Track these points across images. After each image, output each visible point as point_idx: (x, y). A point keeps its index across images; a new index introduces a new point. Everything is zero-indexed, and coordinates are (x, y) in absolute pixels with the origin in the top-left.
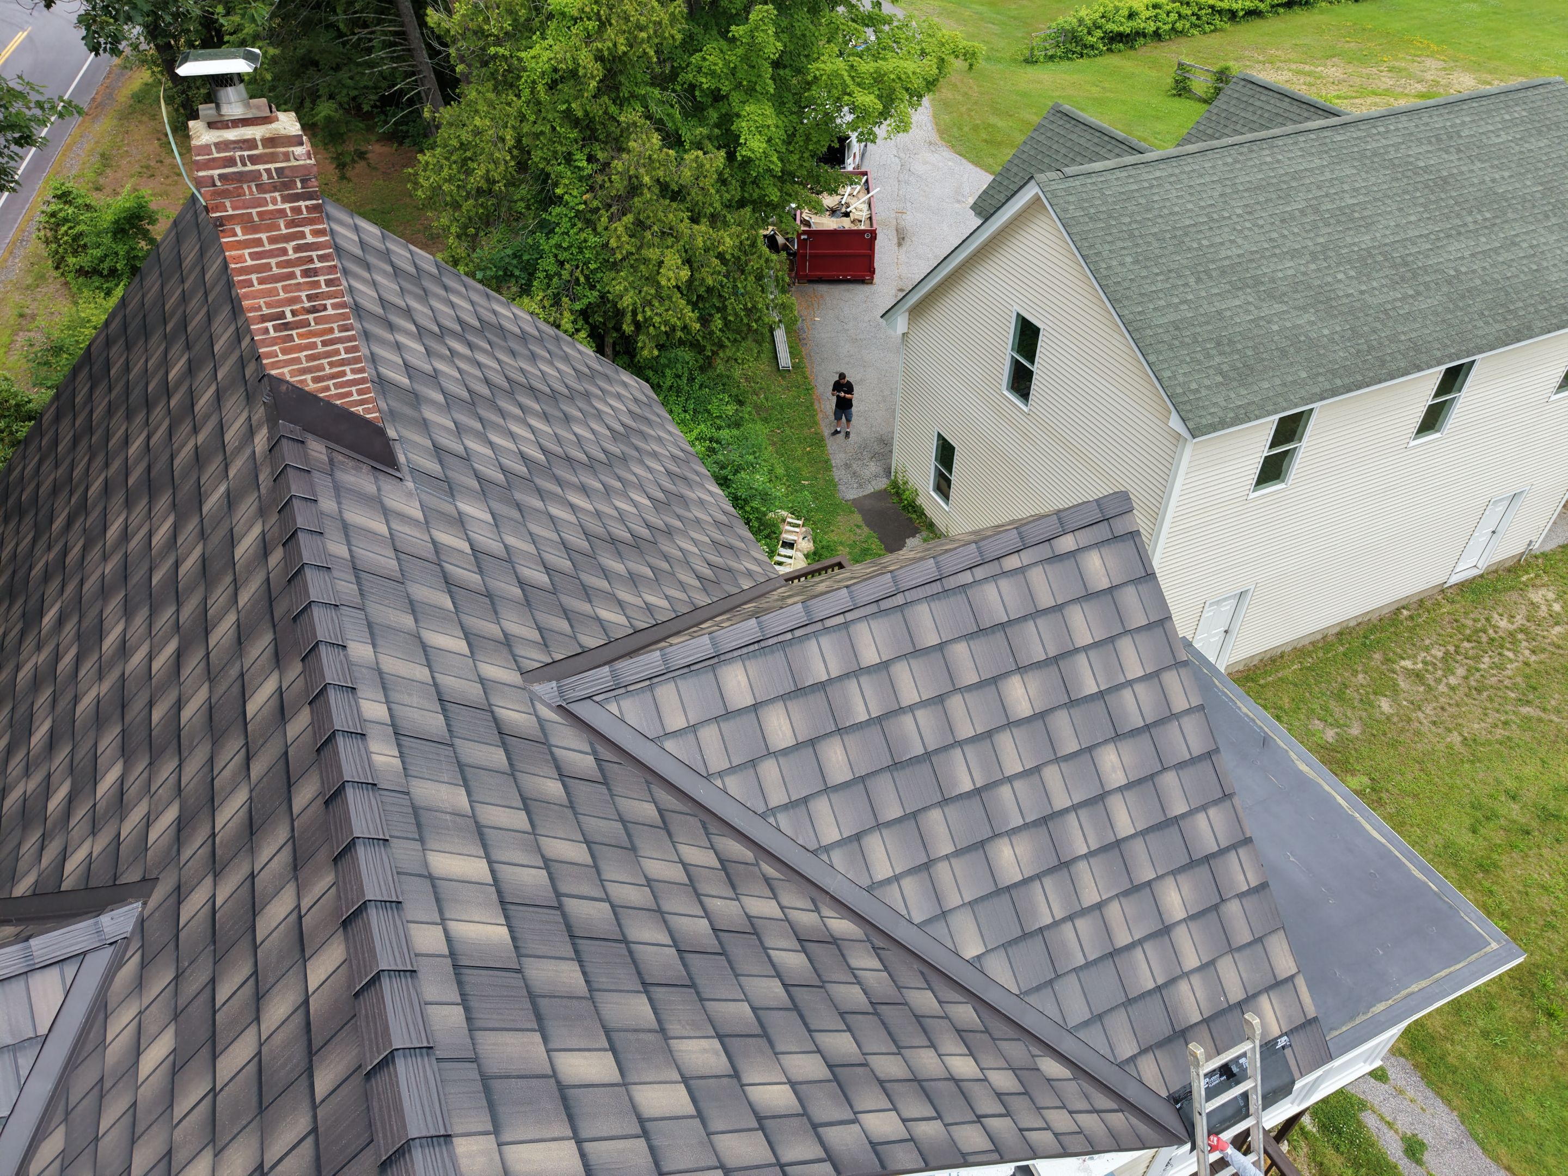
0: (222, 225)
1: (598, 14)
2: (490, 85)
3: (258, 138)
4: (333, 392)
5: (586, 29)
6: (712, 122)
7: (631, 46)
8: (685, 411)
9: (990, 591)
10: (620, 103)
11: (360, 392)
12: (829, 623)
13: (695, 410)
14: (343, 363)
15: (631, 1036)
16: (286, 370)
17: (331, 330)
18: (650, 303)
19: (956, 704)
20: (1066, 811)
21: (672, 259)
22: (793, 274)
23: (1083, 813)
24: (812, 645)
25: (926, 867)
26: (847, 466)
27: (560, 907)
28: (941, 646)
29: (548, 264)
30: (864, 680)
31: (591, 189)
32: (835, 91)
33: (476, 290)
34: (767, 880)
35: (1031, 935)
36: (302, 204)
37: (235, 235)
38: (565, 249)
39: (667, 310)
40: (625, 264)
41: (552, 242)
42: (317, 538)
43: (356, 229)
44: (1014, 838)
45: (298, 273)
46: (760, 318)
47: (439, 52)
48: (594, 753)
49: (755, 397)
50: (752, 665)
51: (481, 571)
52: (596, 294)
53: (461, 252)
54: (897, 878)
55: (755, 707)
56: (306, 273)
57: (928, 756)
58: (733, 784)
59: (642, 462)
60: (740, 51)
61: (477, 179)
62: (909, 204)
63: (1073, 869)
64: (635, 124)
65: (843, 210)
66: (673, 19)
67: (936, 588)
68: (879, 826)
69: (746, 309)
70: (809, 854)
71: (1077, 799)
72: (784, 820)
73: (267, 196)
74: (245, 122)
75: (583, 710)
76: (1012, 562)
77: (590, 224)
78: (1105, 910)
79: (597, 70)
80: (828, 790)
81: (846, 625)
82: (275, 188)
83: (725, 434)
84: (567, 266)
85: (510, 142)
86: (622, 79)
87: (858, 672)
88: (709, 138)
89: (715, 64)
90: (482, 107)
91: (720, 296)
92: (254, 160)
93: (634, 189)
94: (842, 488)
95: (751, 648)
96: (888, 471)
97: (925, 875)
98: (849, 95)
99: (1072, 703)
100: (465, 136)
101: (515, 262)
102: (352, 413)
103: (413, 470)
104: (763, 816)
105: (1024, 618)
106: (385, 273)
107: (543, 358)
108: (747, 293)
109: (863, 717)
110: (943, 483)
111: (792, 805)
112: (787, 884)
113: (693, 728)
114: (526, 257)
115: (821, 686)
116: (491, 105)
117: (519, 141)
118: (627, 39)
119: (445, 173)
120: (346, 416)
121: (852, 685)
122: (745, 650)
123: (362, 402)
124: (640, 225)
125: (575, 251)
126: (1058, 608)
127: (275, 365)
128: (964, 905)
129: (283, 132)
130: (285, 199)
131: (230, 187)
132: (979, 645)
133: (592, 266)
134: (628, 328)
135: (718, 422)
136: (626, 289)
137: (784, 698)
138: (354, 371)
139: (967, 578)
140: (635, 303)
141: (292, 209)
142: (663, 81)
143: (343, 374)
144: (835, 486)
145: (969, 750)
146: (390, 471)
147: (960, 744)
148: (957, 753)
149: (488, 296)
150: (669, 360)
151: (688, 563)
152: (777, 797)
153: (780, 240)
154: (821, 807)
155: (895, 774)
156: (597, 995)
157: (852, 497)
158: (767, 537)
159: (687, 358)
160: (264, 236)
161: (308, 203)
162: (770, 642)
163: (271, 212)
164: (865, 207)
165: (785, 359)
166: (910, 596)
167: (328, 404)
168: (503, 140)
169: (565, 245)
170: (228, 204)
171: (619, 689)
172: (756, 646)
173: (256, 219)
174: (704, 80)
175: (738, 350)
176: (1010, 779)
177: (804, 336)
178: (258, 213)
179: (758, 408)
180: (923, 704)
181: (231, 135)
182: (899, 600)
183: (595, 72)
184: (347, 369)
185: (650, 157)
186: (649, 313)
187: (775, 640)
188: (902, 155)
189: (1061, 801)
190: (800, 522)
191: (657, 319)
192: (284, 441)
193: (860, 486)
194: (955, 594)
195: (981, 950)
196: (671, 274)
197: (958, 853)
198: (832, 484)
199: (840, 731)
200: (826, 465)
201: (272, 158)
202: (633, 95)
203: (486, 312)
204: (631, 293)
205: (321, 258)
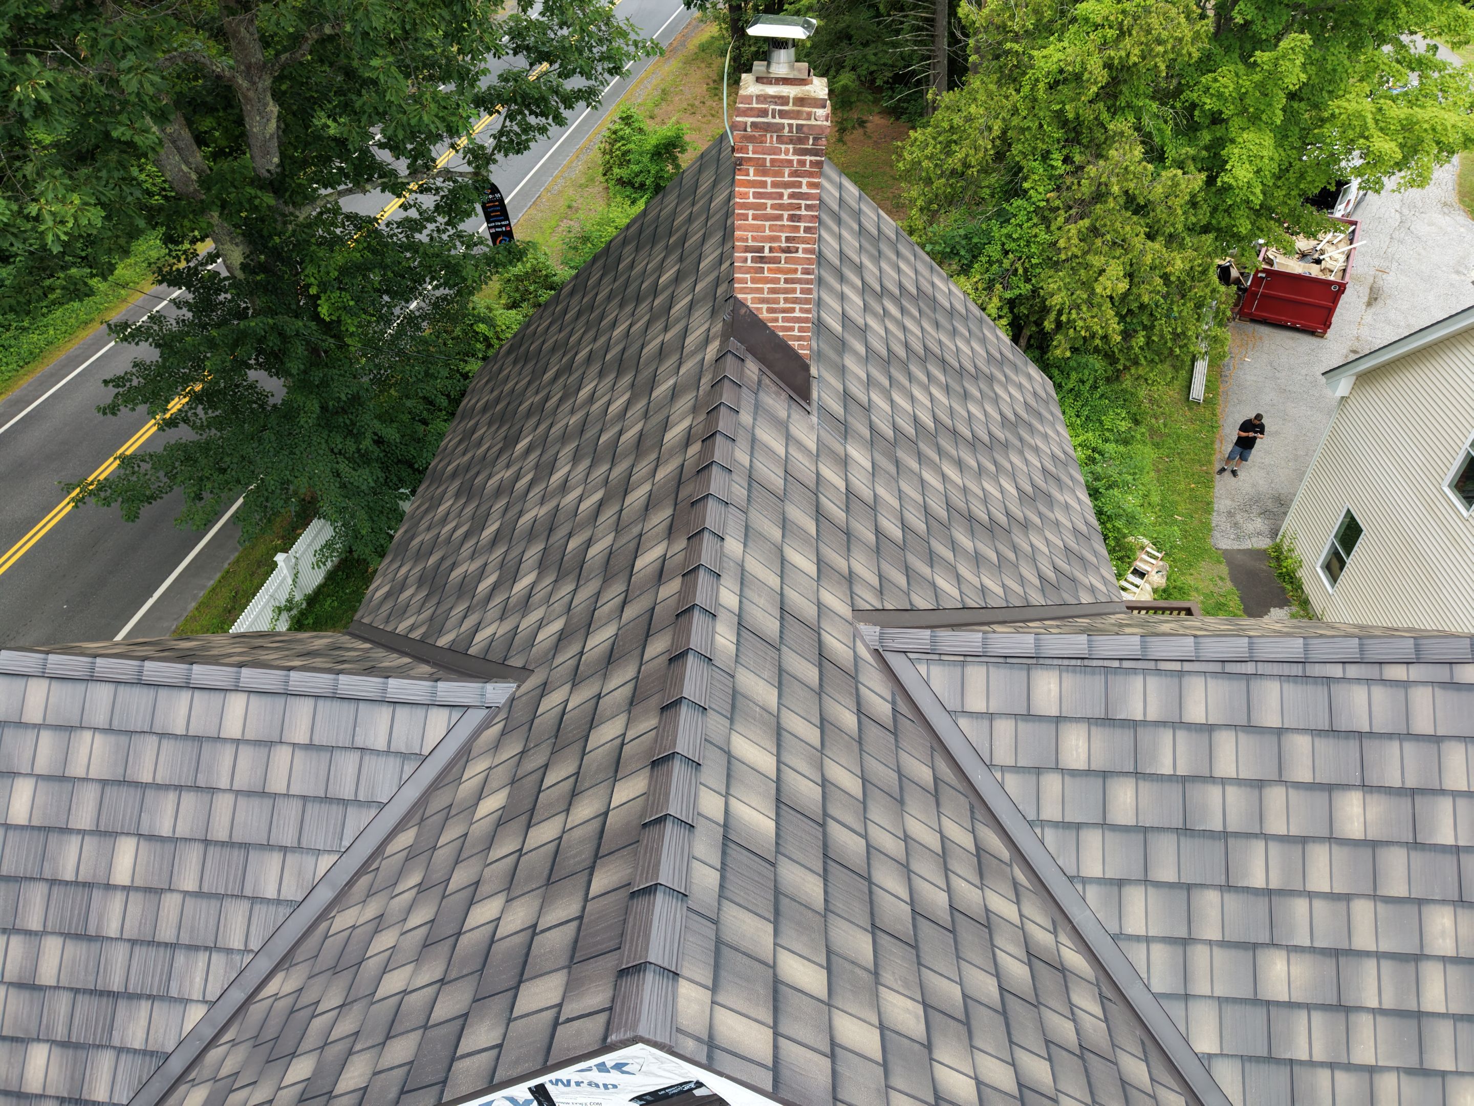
0: (740, 165)
1: (1121, 24)
2: (995, 77)
3: (792, 96)
4: (780, 324)
5: (1104, 37)
6: (1202, 144)
7: (1144, 58)
8: (1078, 416)
9: (1359, 695)
10: (1114, 111)
11: (801, 330)
12: (1163, 666)
13: (1087, 417)
14: (796, 301)
15: (847, 965)
16: (749, 296)
17: (795, 271)
18: (1078, 307)
19: (1276, 797)
20: (1367, 954)
21: (1115, 269)
22: (1237, 309)
23: (1386, 965)
24: (1138, 681)
25: (1185, 942)
26: (1230, 514)
27: (823, 825)
28: (1280, 732)
29: (994, 251)
30: (1181, 735)
31: (1058, 188)
32: (1350, 132)
33: (923, 261)
34: (1015, 885)
35: (1279, 1061)
36: (808, 158)
37: (748, 175)
38: (1014, 240)
39: (1093, 317)
40: (1066, 265)
41: (1004, 231)
42: (729, 443)
43: (840, 187)
44: (1293, 956)
45: (786, 216)
46: (1186, 345)
47: (959, 41)
48: (894, 703)
49: (1153, 421)
50: (1069, 680)
51: (847, 510)
52: (1029, 287)
53: (920, 224)
54: (1148, 940)
55: (1058, 720)
56: (792, 218)
57: (1225, 835)
58: (1012, 783)
59: (1021, 453)
60: (1257, 77)
61: (954, 162)
62: (1395, 264)
63: (1353, 1017)
64: (1122, 134)
65: (1316, 256)
66: (1197, 37)
67: (1297, 670)
68: (1146, 882)
69: (1174, 333)
70: (1064, 878)
71: (1384, 947)
72: (1050, 836)
73: (783, 147)
74: (786, 81)
75: (897, 662)
76: (1397, 672)
77: (1046, 222)
78: (1377, 1077)
79: (1102, 76)
80: (1105, 825)
81: (1181, 674)
82: (791, 141)
83: (1110, 448)
84: (1011, 256)
85: (996, 132)
86: (1124, 88)
87: (1177, 725)
88: (1194, 159)
89: (1226, 87)
90: (982, 97)
91: (1151, 314)
92: (782, 114)
93: (1099, 196)
94: (1216, 534)
95: (1073, 662)
96: (1274, 533)
97: (1179, 950)
98: (1367, 138)
99: (1416, 845)
100: (957, 120)
101: (964, 242)
102: (789, 346)
103: (821, 408)
104: (1031, 824)
105: (1390, 736)
106: (851, 229)
107: (962, 335)
108: (1181, 317)
109: (1167, 770)
110: (1335, 565)
111: (1062, 825)
112: (1033, 896)
113: (991, 716)
114: (975, 240)
115: (1133, 725)
116: (991, 96)
117: (1004, 132)
118: (1142, 51)
119: (928, 152)
120: (783, 347)
121: (1166, 736)
122: (1066, 662)
123: (800, 338)
124: (1094, 231)
125: (1022, 243)
126: (1436, 740)
127: (743, 290)
128: (1211, 997)
129: (813, 94)
130: (797, 152)
131: (757, 134)
132: (1325, 746)
133: (1034, 261)
134: (1049, 325)
135: (1107, 434)
136: (1059, 289)
137: (1090, 721)
138: (802, 310)
139: (1336, 671)
140: (1064, 303)
141: (799, 161)
142: (1163, 97)
143: (792, 310)
144: (1210, 530)
145: (1274, 848)
146: (803, 403)
147: (1267, 837)
148: (1259, 846)
149: (932, 268)
150: (1079, 364)
151: (1034, 560)
152: (1051, 812)
153: (1234, 273)
154: (1093, 840)
155: (1182, 839)
156: (831, 916)
157: (1224, 547)
158: (1120, 559)
159: (1097, 366)
160: (769, 180)
161: (813, 158)
162: (1095, 663)
163: (782, 161)
164: (1342, 258)
165: (1198, 391)
166: (1262, 668)
167: (773, 334)
168: (990, 129)
169: (1015, 236)
170: (751, 148)
171: (933, 654)
172: (1079, 662)
173: (768, 164)
174: (1208, 101)
175: (1152, 371)
176: (1311, 895)
177: (1227, 373)
178: (772, 160)
179: (1153, 431)
180: (1239, 782)
181: (771, 90)
182: (1250, 668)
183: (1100, 78)
184: (797, 307)
185: (1126, 168)
186: (1074, 315)
187: (1100, 663)
188: (1405, 211)
189: (1364, 940)
190: (1160, 555)
191: (1080, 323)
192: (729, 356)
193: (1238, 538)
194: (1316, 683)
195: (1215, 1050)
196: (1109, 284)
197: (1224, 944)
198: (1207, 528)
199: (1137, 775)
200: (1208, 508)
201: (797, 115)
202: (1129, 106)
203: (926, 283)
204: (1063, 294)
205: (808, 207)
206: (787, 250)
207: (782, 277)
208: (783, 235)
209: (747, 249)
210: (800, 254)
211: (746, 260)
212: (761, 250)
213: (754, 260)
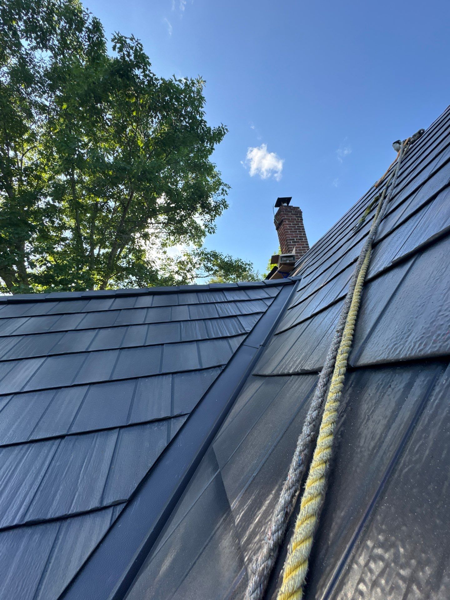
206: (300, 239)
207: (301, 246)
208: (299, 236)
209: (290, 240)
210: (304, 240)
211: (290, 242)
212: (294, 240)
213: (293, 242)
